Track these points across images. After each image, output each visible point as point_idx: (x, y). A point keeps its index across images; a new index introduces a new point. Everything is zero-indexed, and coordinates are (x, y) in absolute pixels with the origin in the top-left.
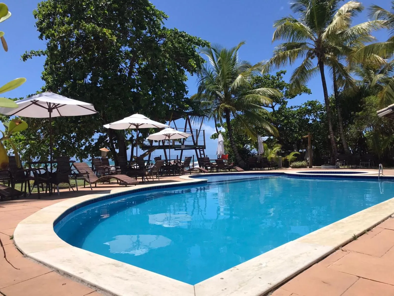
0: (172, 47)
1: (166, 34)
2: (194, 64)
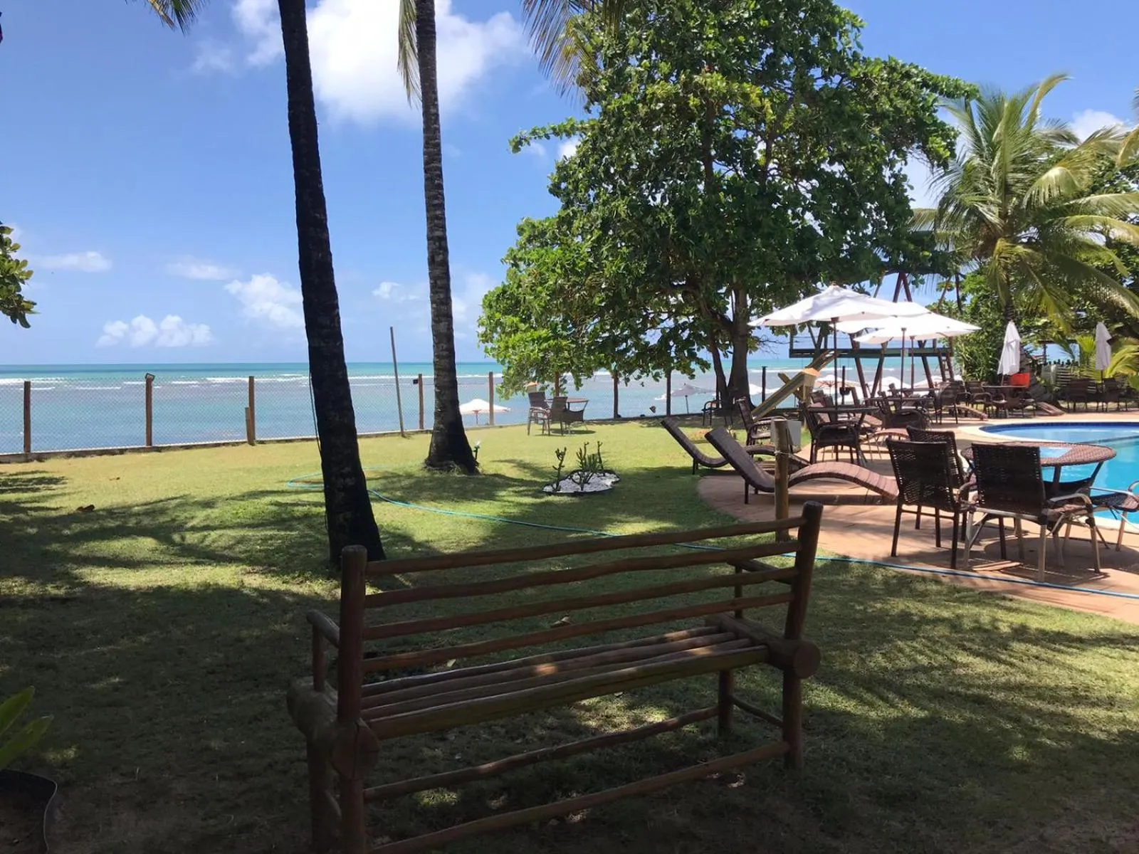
0: (891, 109)
1: (872, 75)
2: (942, 149)
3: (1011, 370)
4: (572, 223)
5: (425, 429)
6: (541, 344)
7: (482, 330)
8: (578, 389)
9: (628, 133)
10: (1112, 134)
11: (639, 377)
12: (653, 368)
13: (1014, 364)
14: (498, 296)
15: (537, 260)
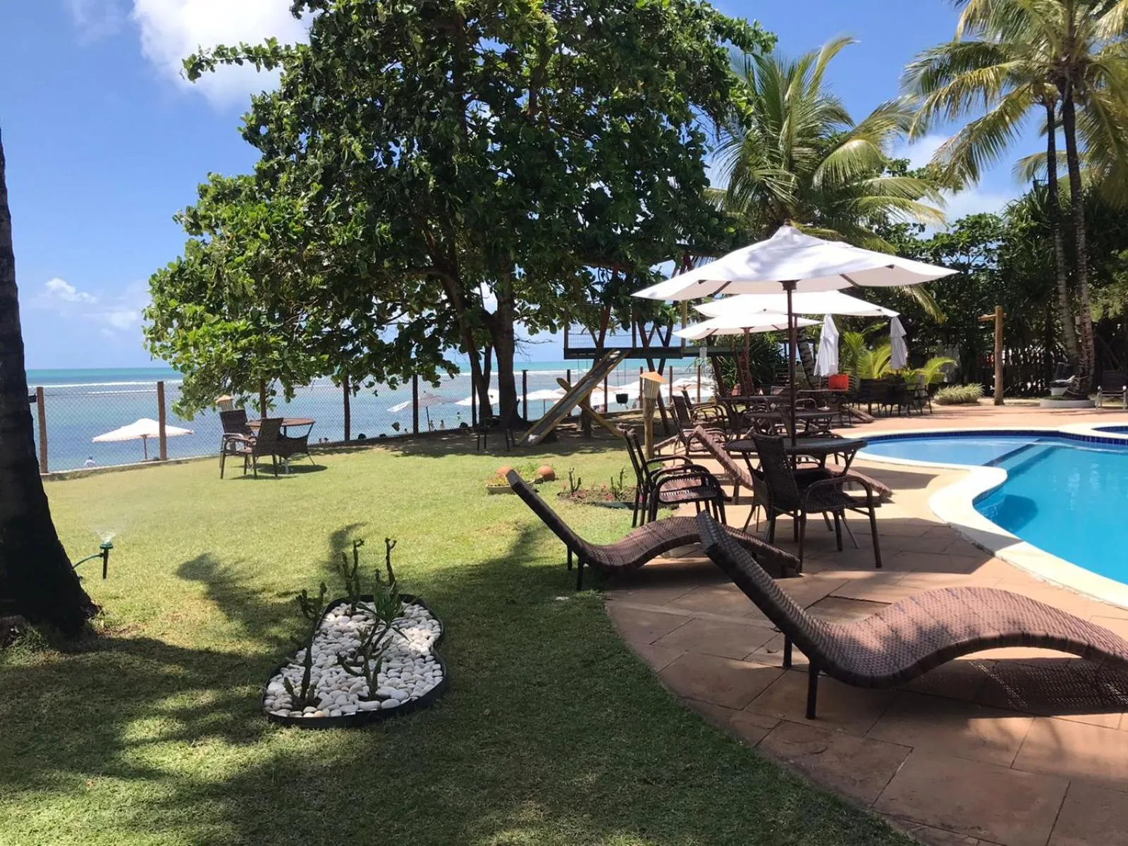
1: (661, 8)
2: (745, 104)
3: (830, 370)
4: (277, 179)
5: (50, 473)
6: (237, 341)
7: (151, 323)
8: (288, 401)
9: (359, 47)
10: (899, 109)
11: (371, 384)
12: (389, 373)
13: (834, 364)
14: (172, 276)
15: (232, 219)
